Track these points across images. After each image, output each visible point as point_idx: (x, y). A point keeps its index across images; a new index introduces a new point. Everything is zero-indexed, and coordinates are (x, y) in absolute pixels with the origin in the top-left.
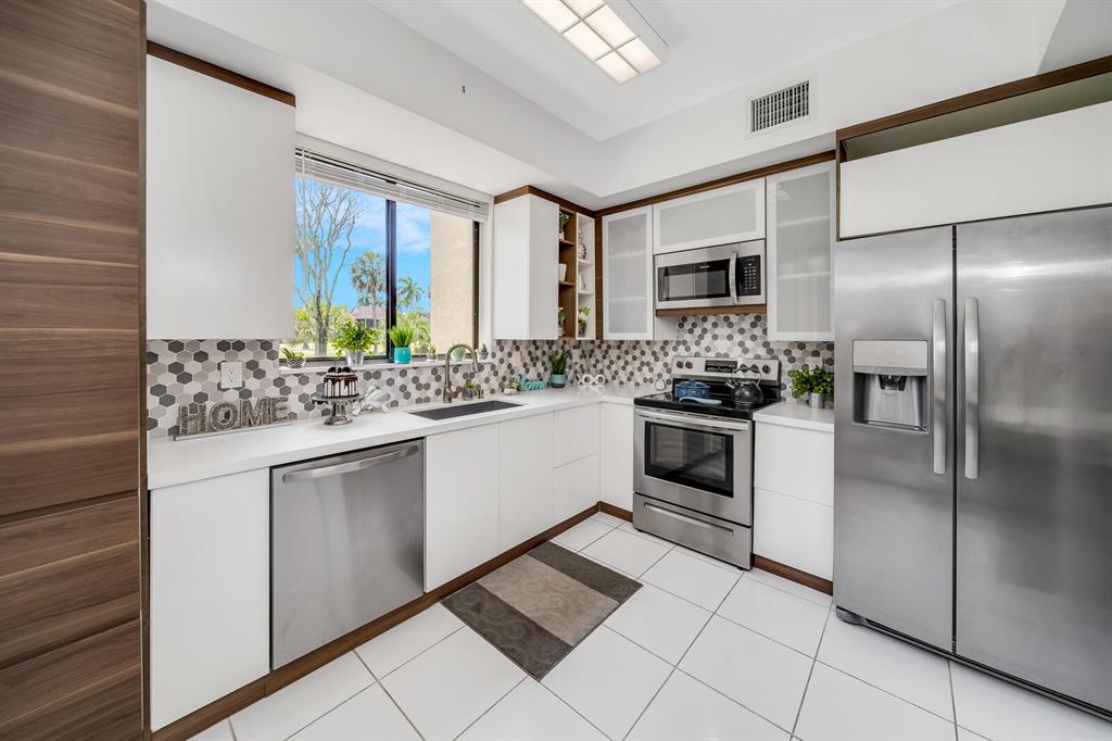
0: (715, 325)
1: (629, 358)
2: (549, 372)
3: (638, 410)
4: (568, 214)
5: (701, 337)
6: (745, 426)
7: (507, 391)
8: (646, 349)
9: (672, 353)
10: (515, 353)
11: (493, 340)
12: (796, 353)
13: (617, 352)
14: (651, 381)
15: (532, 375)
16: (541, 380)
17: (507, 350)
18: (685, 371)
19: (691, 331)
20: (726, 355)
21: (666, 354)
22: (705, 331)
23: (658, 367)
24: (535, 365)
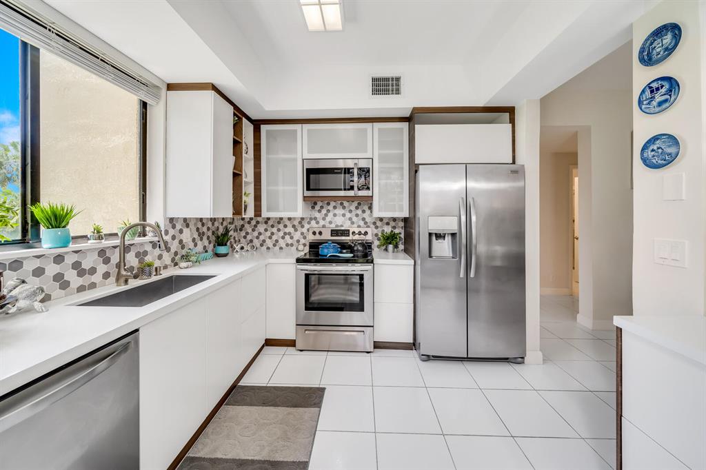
0: (335, 207)
1: (274, 230)
2: (212, 245)
3: (298, 266)
4: (237, 116)
5: (326, 215)
6: (369, 267)
7: (183, 264)
8: (288, 223)
9: (307, 226)
10: (185, 230)
11: (166, 219)
12: (379, 223)
13: (265, 226)
14: (292, 245)
15: (200, 248)
16: (206, 252)
17: (178, 227)
18: (317, 237)
19: (319, 211)
20: (342, 226)
21: (303, 227)
22: (328, 211)
23: (297, 236)
24: (201, 239)
